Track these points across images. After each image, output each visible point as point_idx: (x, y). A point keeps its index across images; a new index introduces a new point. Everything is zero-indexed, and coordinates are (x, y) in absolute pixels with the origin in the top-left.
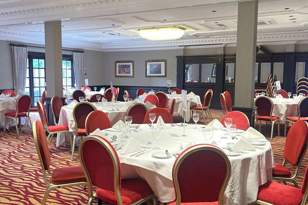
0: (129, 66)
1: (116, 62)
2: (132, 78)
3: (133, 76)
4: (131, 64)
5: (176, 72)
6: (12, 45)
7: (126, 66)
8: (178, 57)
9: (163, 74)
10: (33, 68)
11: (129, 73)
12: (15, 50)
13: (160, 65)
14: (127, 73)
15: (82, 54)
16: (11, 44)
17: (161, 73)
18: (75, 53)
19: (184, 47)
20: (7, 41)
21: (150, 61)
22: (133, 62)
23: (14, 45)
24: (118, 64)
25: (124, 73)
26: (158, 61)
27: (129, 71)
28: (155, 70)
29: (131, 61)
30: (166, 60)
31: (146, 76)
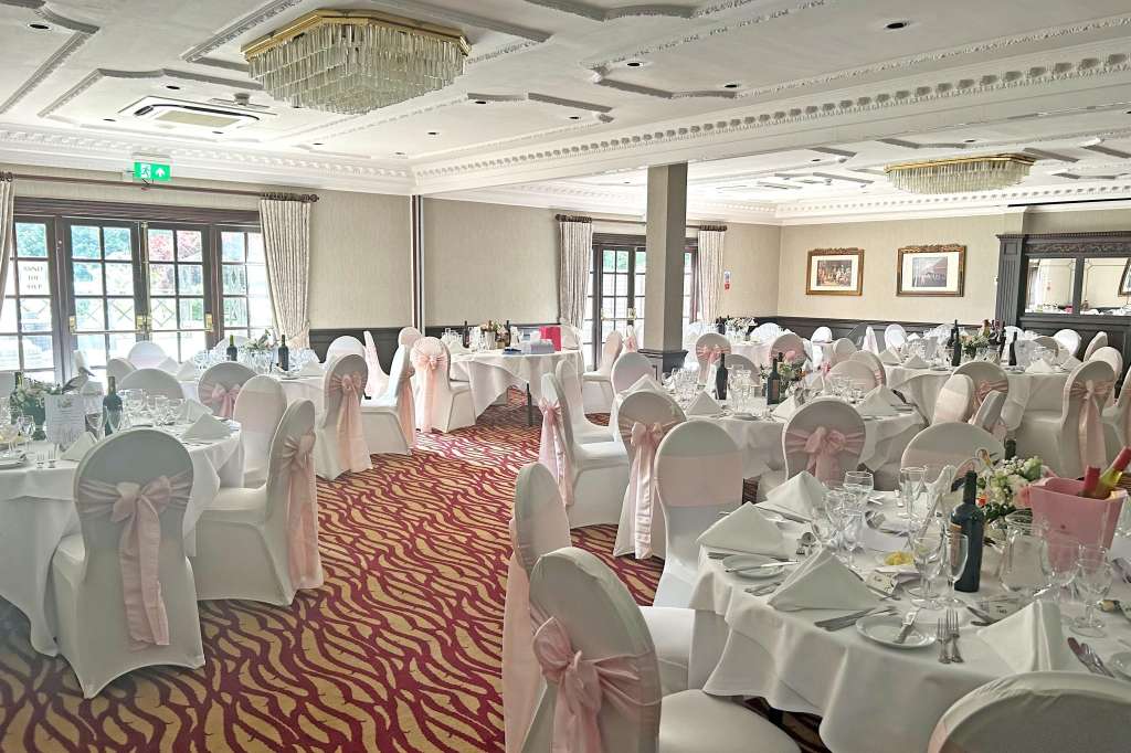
0: (848, 264)
1: (811, 254)
2: (857, 298)
3: (860, 292)
4: (855, 259)
5: (996, 283)
6: (561, 218)
7: (839, 264)
8: (1005, 239)
9: (952, 285)
10: (602, 274)
11: (849, 283)
12: (566, 232)
13: (945, 260)
14: (841, 283)
15: (723, 233)
16: (558, 217)
17: (945, 285)
18: (703, 234)
19: (1025, 207)
20: (552, 210)
21: (911, 249)
22: (861, 254)
23: (564, 219)
24: (815, 259)
25: (834, 283)
26: (938, 249)
27: (849, 277)
28: (929, 276)
29: (856, 249)
30: (965, 248)
31: (900, 292)
